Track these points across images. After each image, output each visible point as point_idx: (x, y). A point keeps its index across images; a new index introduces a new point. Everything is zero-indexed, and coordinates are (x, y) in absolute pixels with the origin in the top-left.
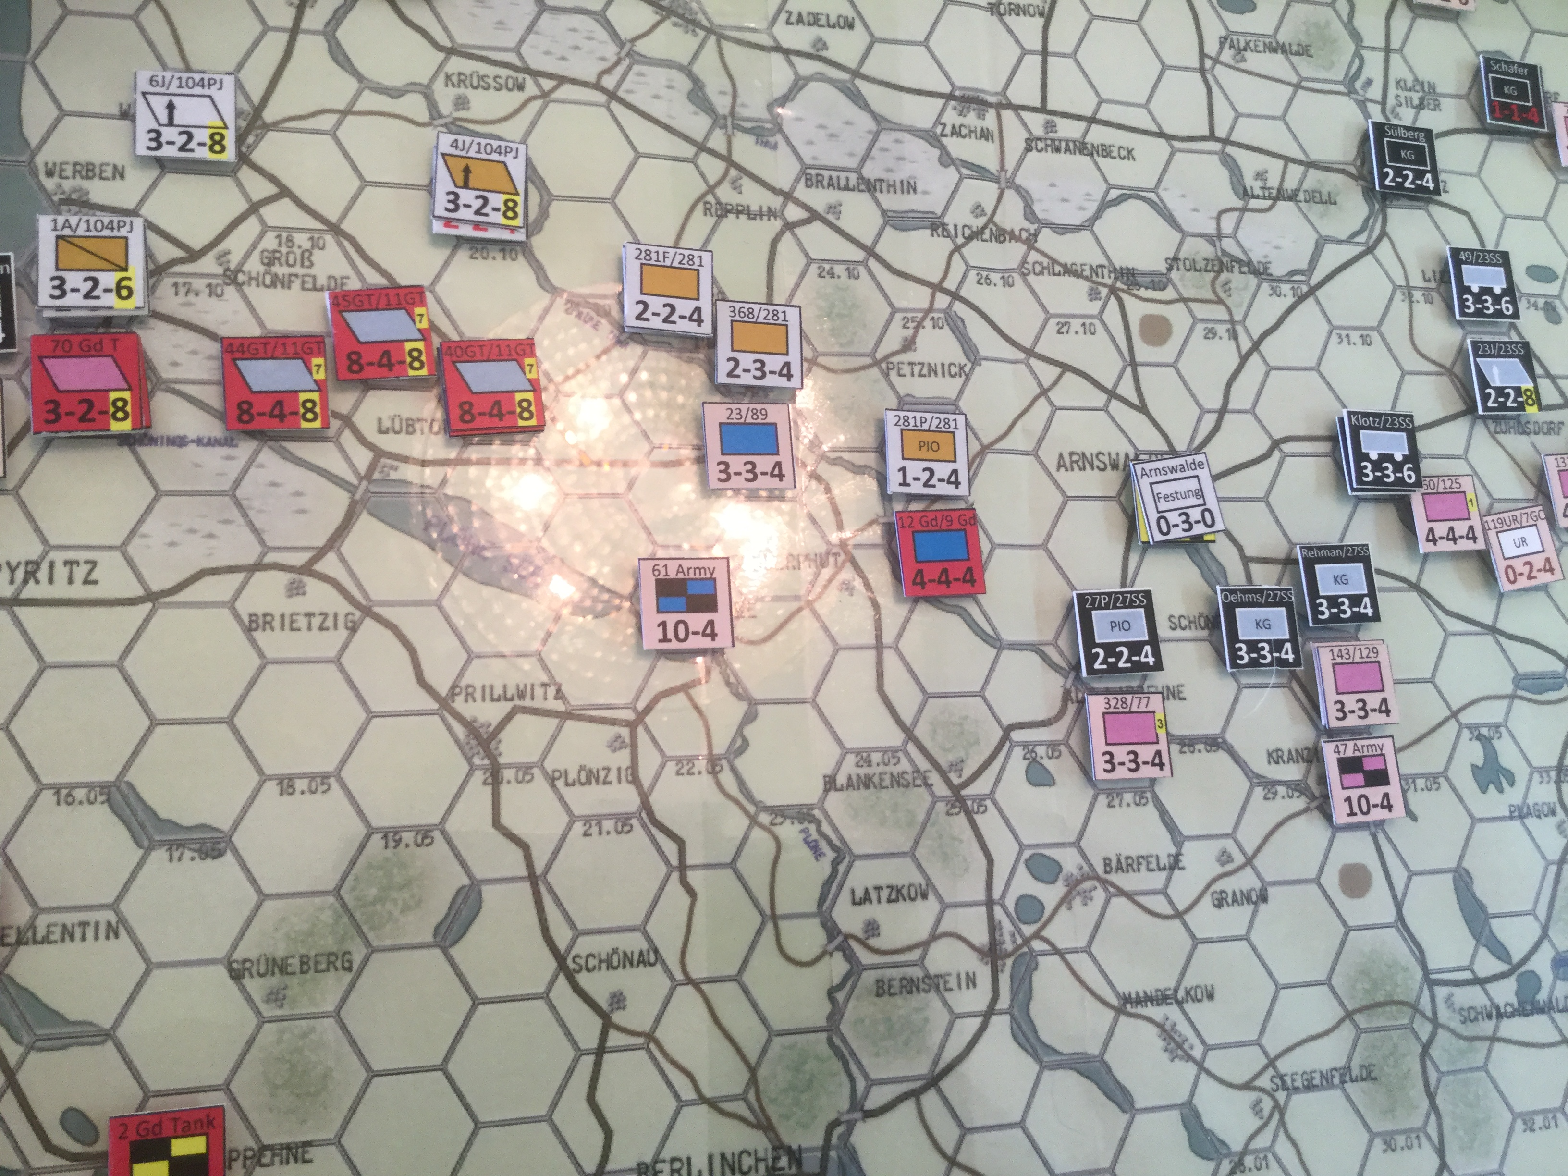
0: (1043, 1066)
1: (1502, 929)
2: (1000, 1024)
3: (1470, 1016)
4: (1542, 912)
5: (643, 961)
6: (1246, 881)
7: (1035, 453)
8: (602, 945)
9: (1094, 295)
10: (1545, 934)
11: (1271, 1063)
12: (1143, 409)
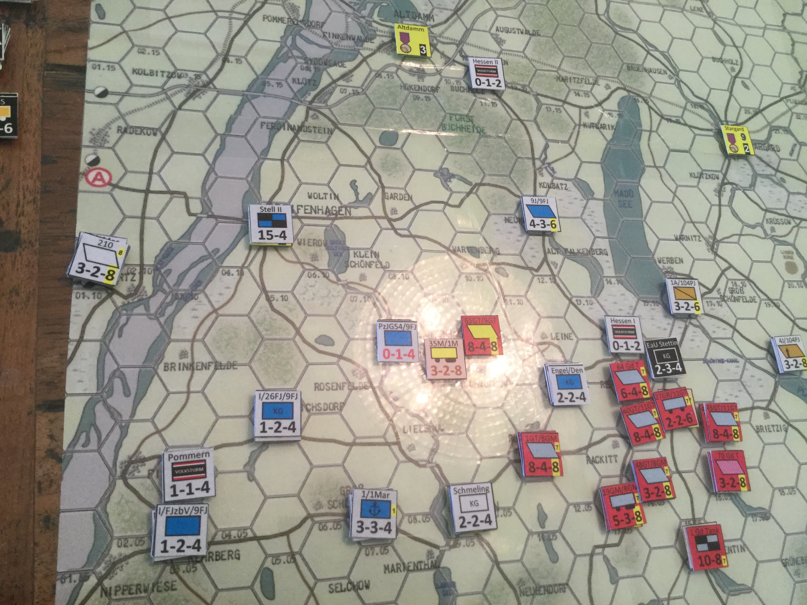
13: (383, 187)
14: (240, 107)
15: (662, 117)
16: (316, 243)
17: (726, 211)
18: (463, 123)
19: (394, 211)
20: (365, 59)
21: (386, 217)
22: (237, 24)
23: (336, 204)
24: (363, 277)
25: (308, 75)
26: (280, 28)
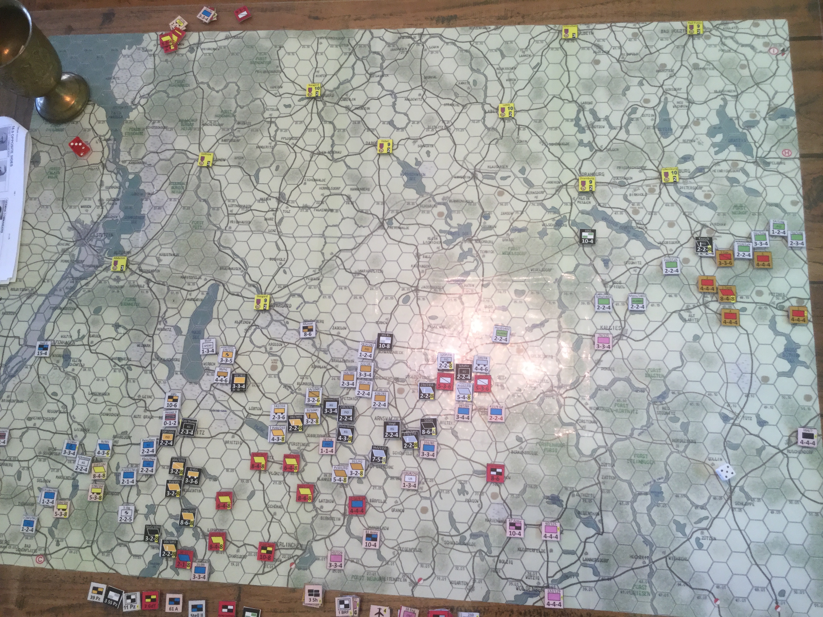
0: (351, 537)
1: (458, 525)
2: (344, 528)
3: (447, 543)
4: (470, 524)
5: (280, 507)
6: (400, 507)
7: (371, 416)
8: (273, 504)
9: (388, 383)
10: (470, 527)
11: (399, 544)
12: (396, 407)
13: (90, 332)
14: (44, 301)
15: (229, 293)
16: (59, 356)
17: (247, 340)
18: (131, 302)
19: (92, 342)
20: (96, 276)
21: (88, 345)
22: (51, 265)
23: (70, 340)
24: (73, 370)
25: (72, 285)
26: (66, 265)
